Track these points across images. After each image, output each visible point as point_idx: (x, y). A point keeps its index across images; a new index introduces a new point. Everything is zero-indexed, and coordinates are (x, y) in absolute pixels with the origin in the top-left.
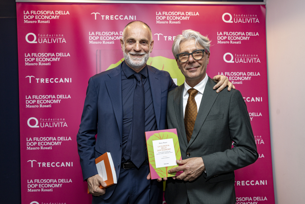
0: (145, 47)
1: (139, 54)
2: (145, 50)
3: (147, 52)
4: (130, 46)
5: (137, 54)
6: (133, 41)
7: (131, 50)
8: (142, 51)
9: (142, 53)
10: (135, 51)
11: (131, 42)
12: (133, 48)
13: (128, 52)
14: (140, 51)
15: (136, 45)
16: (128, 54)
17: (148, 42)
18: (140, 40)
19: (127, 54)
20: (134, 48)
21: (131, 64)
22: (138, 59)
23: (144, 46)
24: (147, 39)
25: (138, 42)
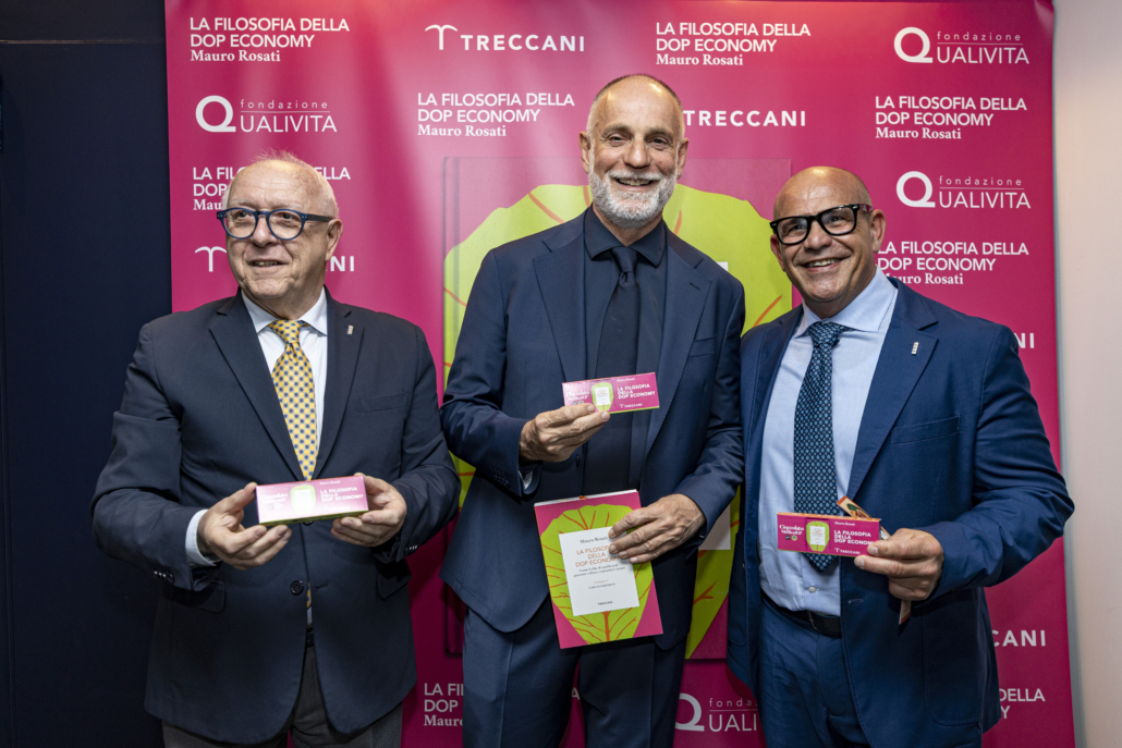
0: (661, 156)
1: (642, 176)
2: (662, 166)
3: (667, 172)
4: (612, 153)
5: (636, 177)
6: (625, 133)
7: (617, 165)
8: (653, 167)
9: (650, 176)
10: (629, 165)
11: (617, 138)
12: (622, 156)
13: (606, 171)
14: (645, 167)
15: (632, 148)
16: (607, 176)
17: (671, 139)
18: (648, 131)
19: (602, 178)
20: (626, 159)
21: (614, 211)
22: (638, 194)
23: (660, 153)
24: (669, 129)
25: (639, 137)
